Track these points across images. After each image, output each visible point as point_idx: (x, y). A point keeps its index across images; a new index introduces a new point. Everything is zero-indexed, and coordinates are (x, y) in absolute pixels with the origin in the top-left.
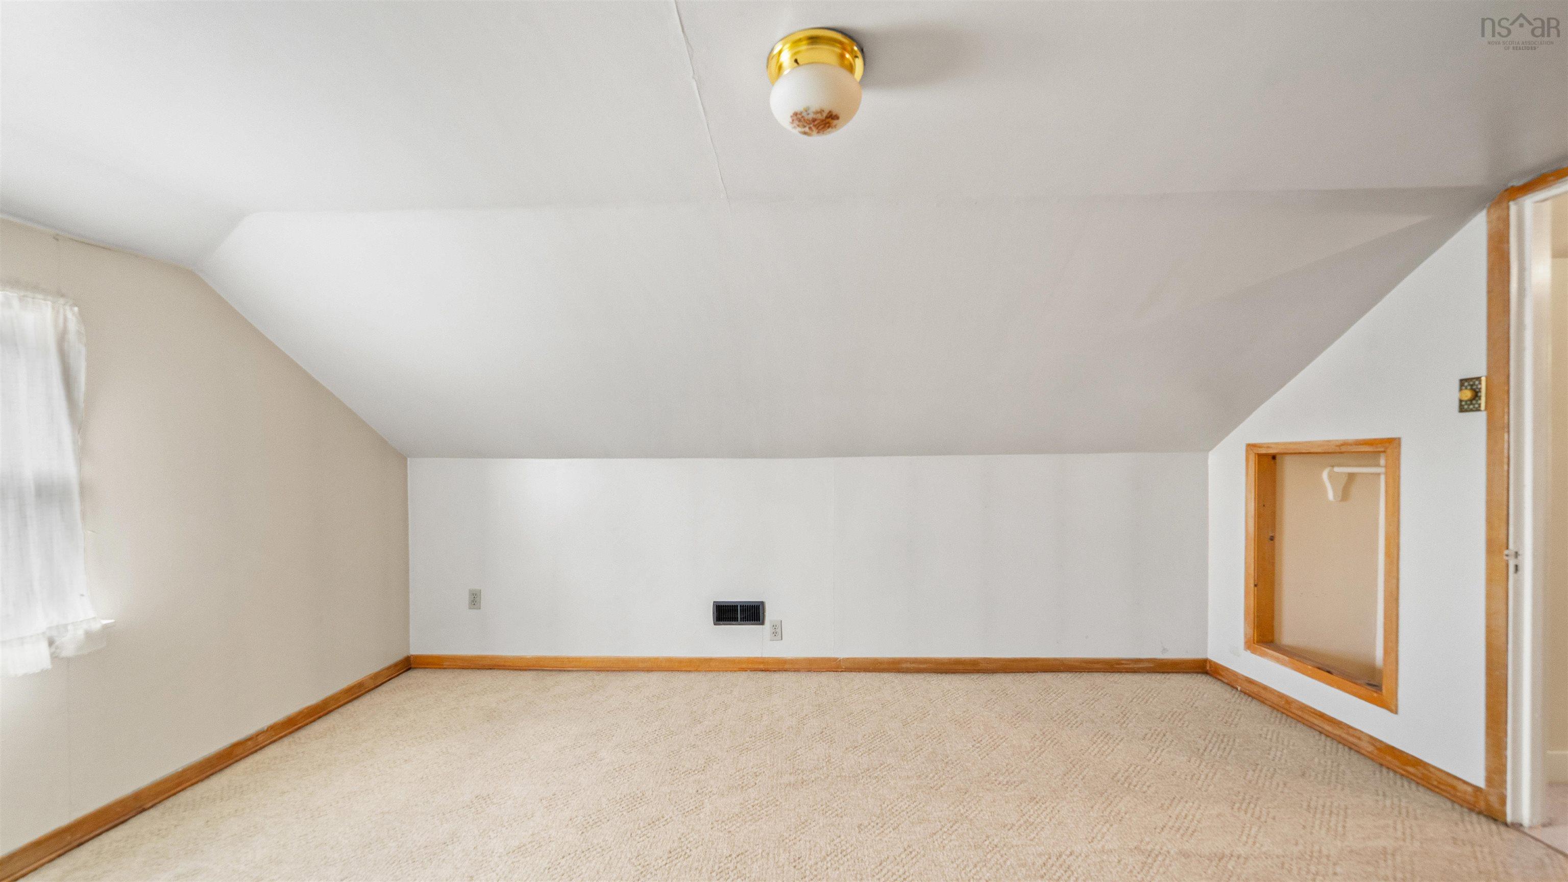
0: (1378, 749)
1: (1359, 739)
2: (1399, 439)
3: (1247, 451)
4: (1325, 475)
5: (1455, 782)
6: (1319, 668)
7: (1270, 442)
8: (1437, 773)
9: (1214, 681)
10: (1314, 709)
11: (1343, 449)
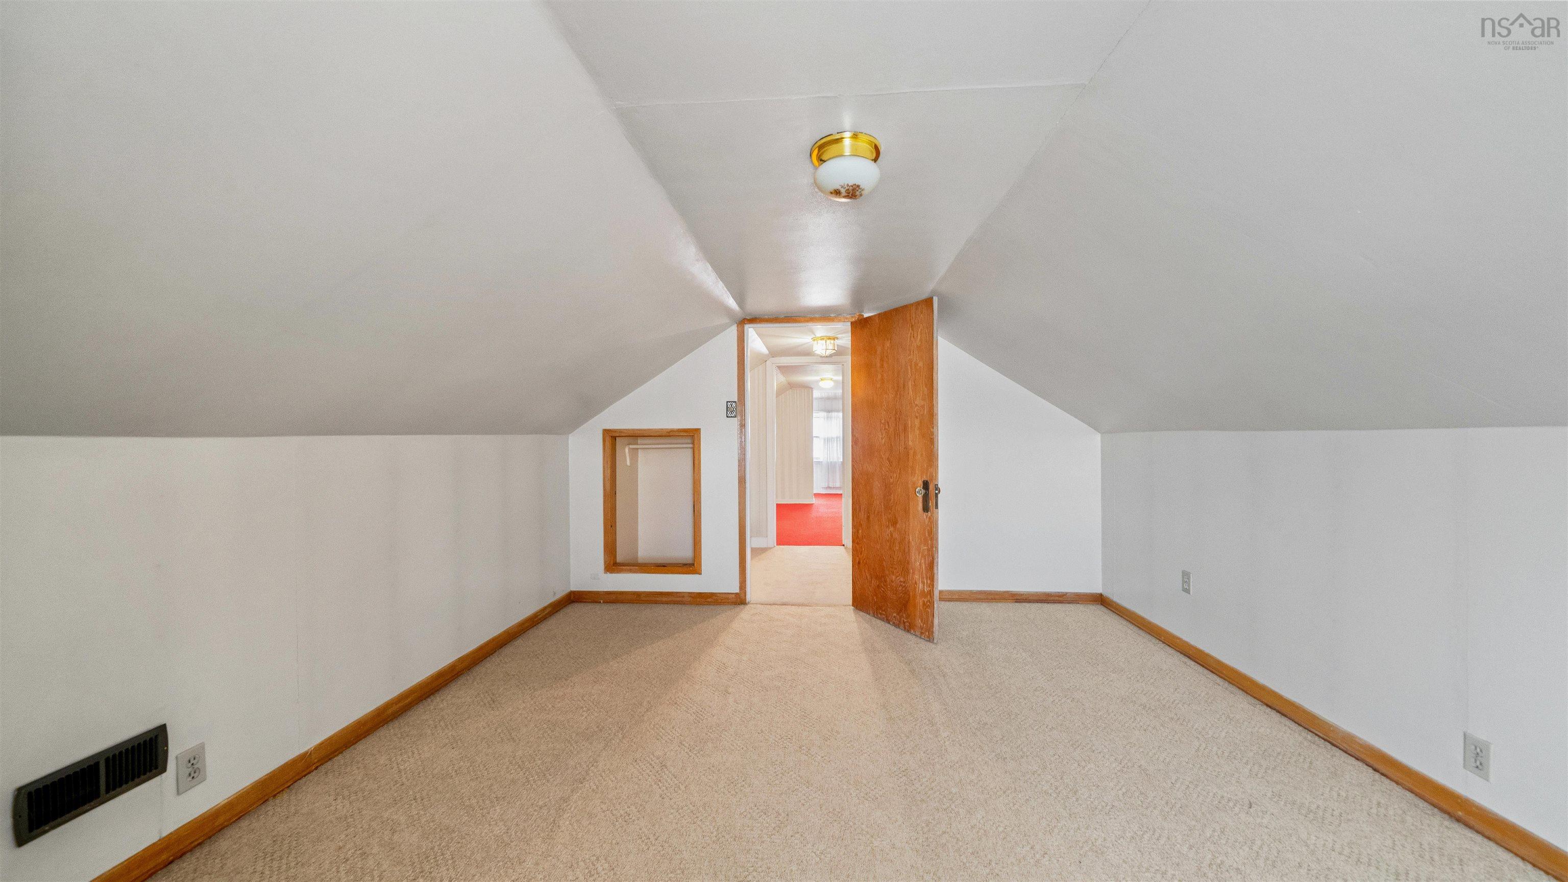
0: (693, 598)
1: (683, 597)
2: (700, 429)
3: (604, 435)
4: (627, 450)
5: (727, 596)
6: (657, 566)
7: (623, 428)
8: (721, 596)
9: (582, 604)
10: (656, 592)
11: (671, 434)
